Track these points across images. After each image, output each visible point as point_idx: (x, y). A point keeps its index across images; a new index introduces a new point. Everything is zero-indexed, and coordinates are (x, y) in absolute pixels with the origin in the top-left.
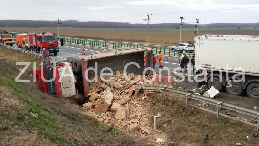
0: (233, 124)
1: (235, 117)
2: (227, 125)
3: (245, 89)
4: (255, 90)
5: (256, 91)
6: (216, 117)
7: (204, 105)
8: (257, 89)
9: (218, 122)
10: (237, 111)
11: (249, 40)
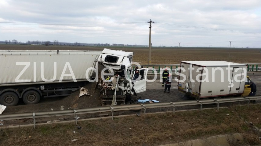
0: (54, 127)
1: (45, 123)
2: (50, 131)
3: (21, 97)
4: (31, 96)
5: (31, 98)
6: (34, 129)
7: (2, 124)
8: (33, 95)
9: (38, 132)
10: (57, 115)
11: (21, 54)
